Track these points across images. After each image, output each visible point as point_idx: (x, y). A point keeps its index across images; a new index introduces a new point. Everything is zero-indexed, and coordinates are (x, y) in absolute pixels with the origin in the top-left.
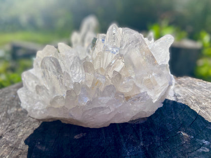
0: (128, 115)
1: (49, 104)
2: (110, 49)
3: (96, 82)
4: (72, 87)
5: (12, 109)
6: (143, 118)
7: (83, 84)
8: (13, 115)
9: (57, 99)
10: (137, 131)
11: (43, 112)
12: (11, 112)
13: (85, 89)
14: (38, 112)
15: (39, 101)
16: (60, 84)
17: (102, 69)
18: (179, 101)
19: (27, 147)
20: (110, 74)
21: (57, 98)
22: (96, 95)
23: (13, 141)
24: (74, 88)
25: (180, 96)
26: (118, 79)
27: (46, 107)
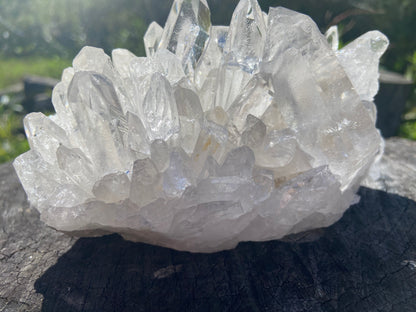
0: (283, 221)
1: (92, 195)
2: (240, 61)
3: (205, 142)
4: (149, 153)
5: (13, 209)
6: (317, 231)
7: (175, 145)
8: (13, 222)
9: (110, 180)
10: (305, 262)
11: (76, 215)
12: (10, 214)
13: (180, 157)
14: (64, 215)
15: (67, 186)
16: (117, 145)
17: (218, 111)
18: (391, 191)
19: (40, 298)
20: (240, 123)
21: (111, 178)
22: (207, 173)
23: (9, 284)
24: (152, 154)
25: (392, 180)
26: (258, 134)
27: (83, 202)
